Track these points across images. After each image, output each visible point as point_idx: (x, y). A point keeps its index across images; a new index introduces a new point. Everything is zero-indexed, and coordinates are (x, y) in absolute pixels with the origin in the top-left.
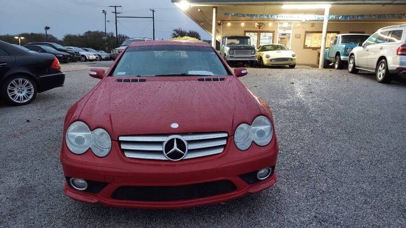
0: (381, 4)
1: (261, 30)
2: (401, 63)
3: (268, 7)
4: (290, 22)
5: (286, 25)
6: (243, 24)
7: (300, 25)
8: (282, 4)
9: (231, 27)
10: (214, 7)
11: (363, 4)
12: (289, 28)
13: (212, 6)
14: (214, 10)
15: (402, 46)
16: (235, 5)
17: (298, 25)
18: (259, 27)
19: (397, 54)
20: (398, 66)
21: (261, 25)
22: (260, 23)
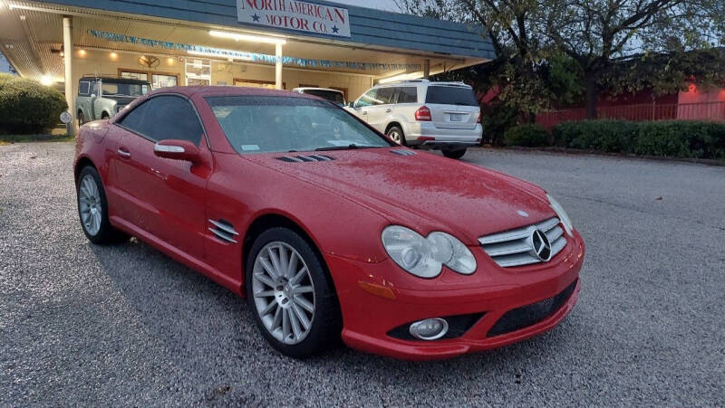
0: (350, 47)
1: (152, 69)
2: (423, 131)
3: (179, 31)
4: (205, 60)
5: (198, 65)
6: (114, 55)
7: (224, 66)
8: (208, 29)
9: (87, 59)
10: (65, 16)
11: (329, 44)
12: (206, 71)
13: (61, 12)
14: (66, 22)
15: (421, 109)
16: (117, 17)
17: (220, 67)
18: (149, 63)
19: (417, 119)
20: (419, 135)
21: (152, 60)
22: (149, 58)
